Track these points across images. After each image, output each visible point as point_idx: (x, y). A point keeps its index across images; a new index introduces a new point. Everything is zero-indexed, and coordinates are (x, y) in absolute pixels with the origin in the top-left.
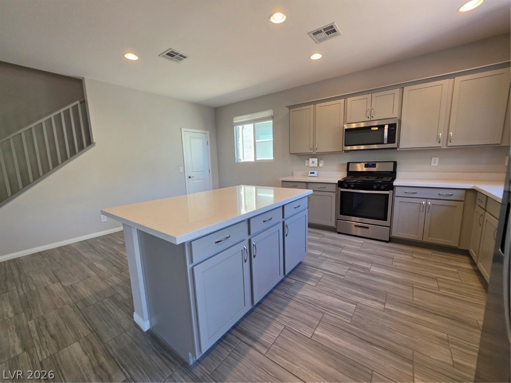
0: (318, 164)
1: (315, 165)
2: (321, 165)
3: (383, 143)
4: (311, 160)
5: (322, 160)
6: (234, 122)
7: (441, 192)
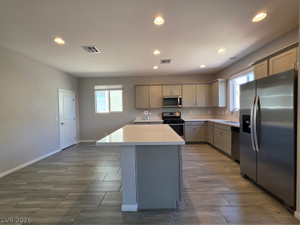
0: (149, 114)
1: (147, 114)
2: (150, 114)
3: (178, 105)
4: (145, 112)
5: (150, 111)
6: (95, 88)
7: (199, 123)
